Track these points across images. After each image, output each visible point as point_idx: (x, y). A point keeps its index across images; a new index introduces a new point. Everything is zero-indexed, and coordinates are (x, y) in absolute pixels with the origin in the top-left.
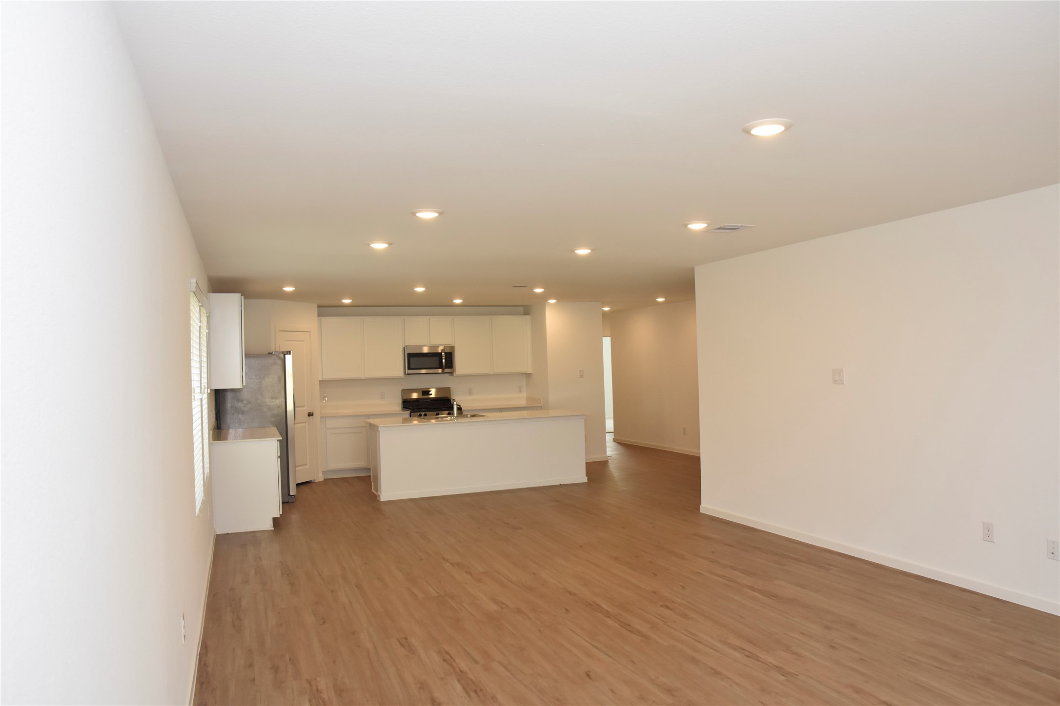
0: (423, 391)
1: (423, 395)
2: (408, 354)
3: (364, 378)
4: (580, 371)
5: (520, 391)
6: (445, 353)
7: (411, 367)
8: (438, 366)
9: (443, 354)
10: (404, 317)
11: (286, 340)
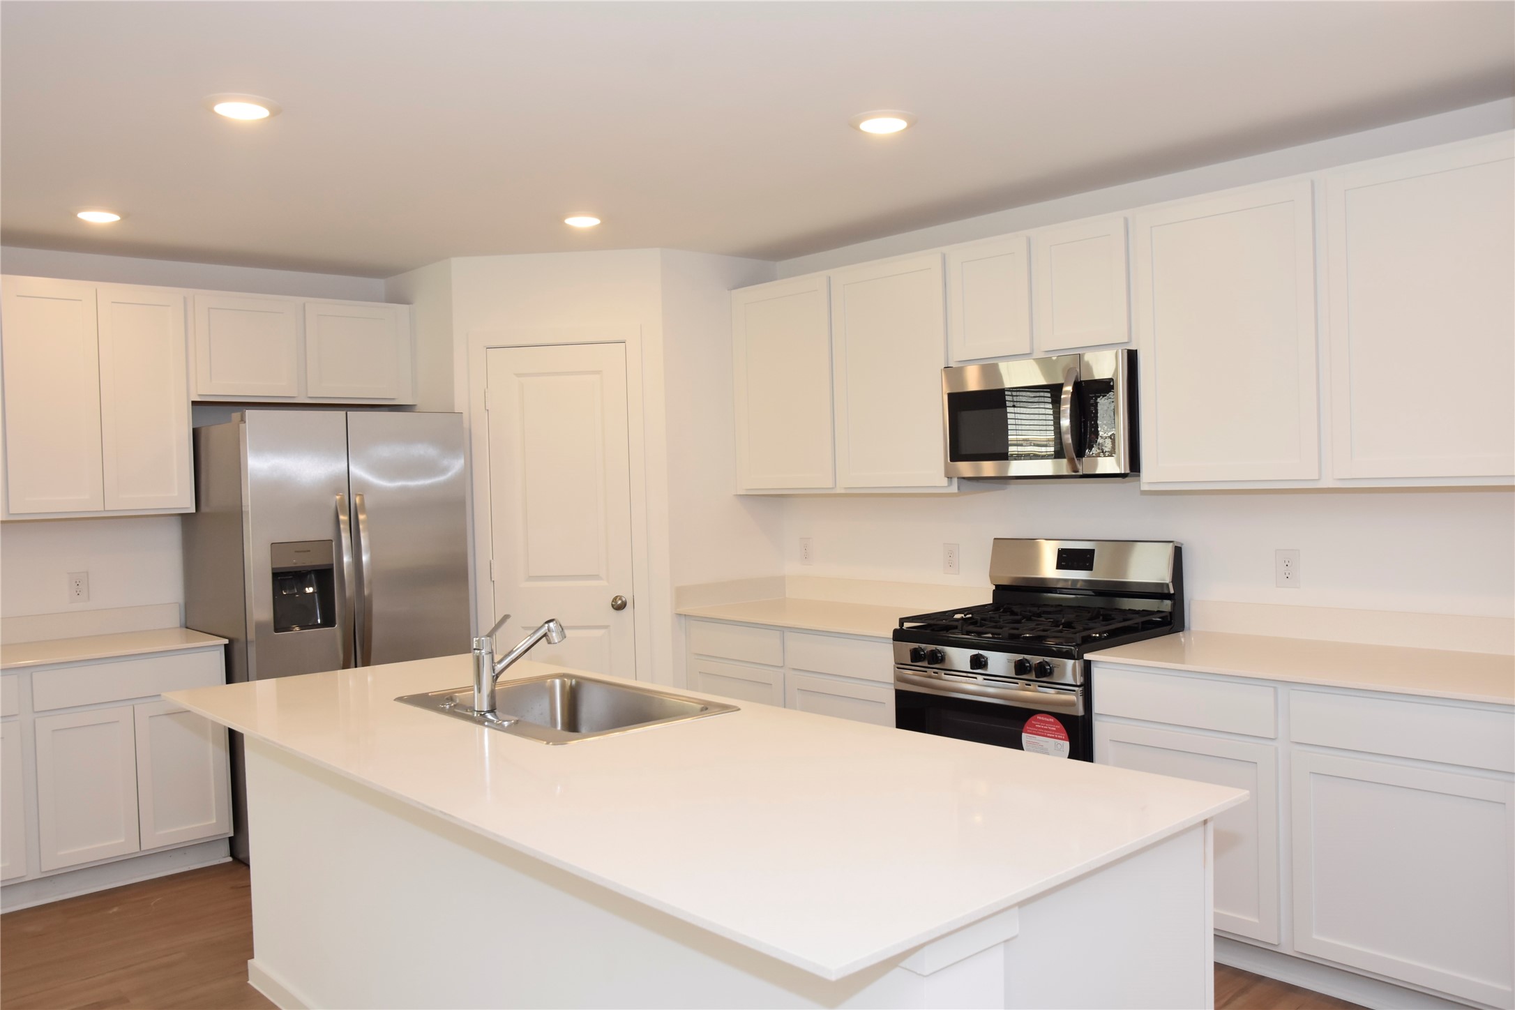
1: (1059, 566)
2: (951, 397)
7: (963, 451)
9: (1067, 392)
10: (945, 249)
11: (518, 375)
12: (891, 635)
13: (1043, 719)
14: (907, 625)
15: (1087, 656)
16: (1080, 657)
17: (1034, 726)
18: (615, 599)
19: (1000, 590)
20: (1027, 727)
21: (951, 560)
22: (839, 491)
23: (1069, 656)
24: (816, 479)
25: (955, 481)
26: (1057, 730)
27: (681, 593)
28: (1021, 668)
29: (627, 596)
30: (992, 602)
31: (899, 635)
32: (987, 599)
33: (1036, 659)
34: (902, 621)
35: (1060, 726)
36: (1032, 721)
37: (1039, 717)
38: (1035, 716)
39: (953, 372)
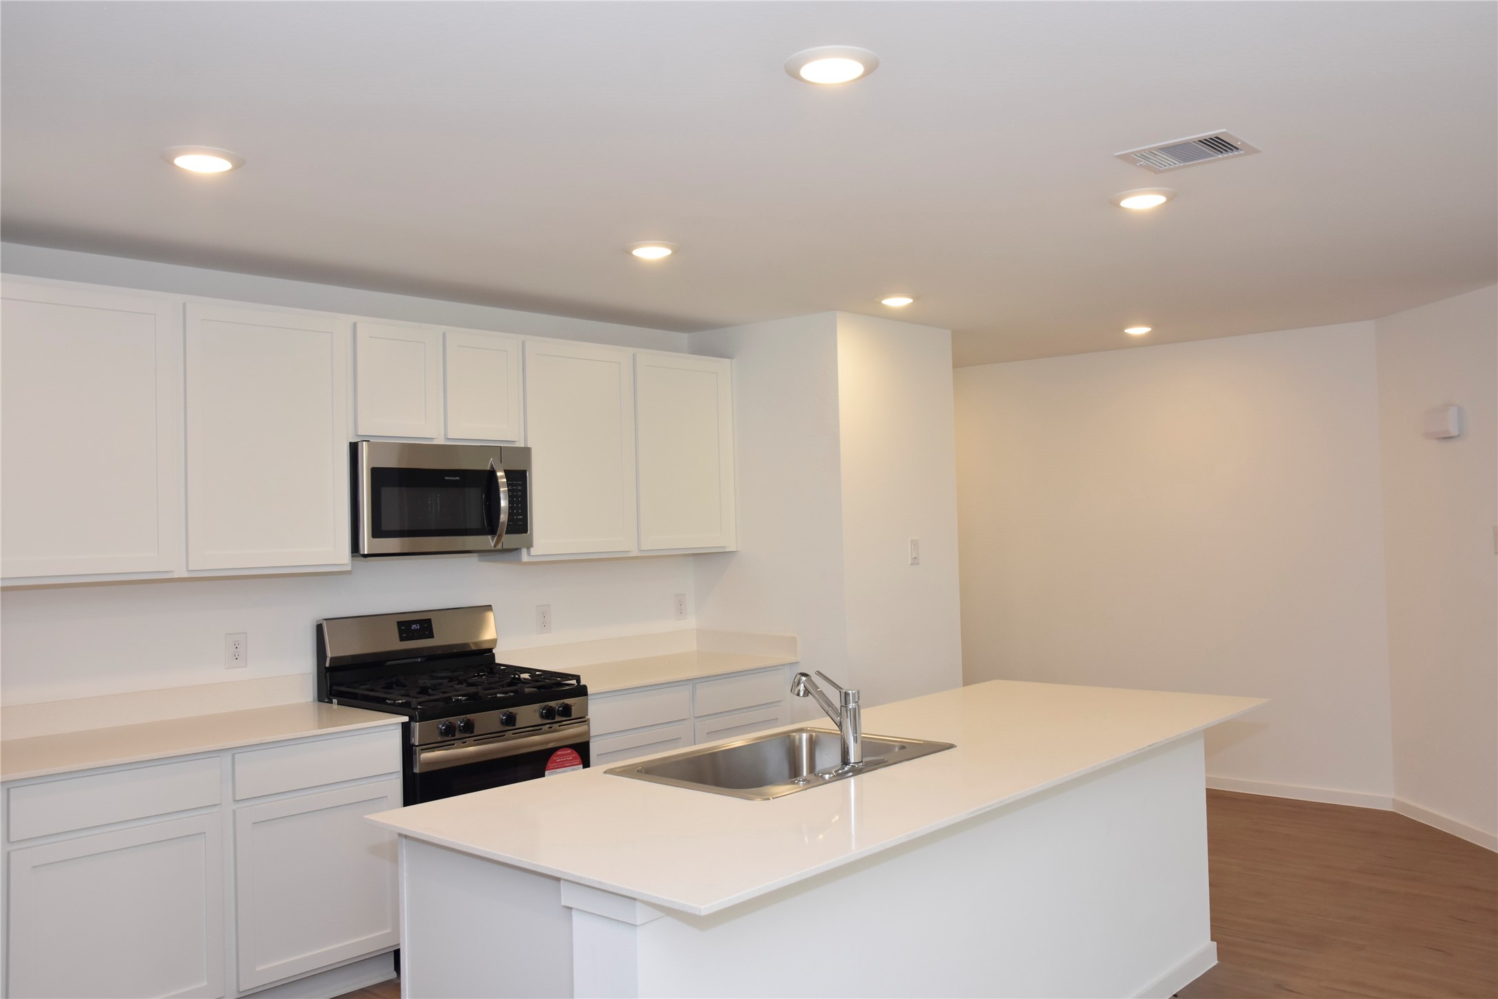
0: (400, 624)
1: (402, 639)
2: (376, 473)
3: (185, 575)
4: (912, 541)
5: (681, 611)
6: (506, 472)
7: (384, 527)
8: (474, 523)
9: (502, 477)
13: (562, 753)
17: (555, 761)
20: (549, 765)
26: (574, 758)
35: (575, 754)
36: (554, 758)
37: (559, 753)
38: (555, 753)
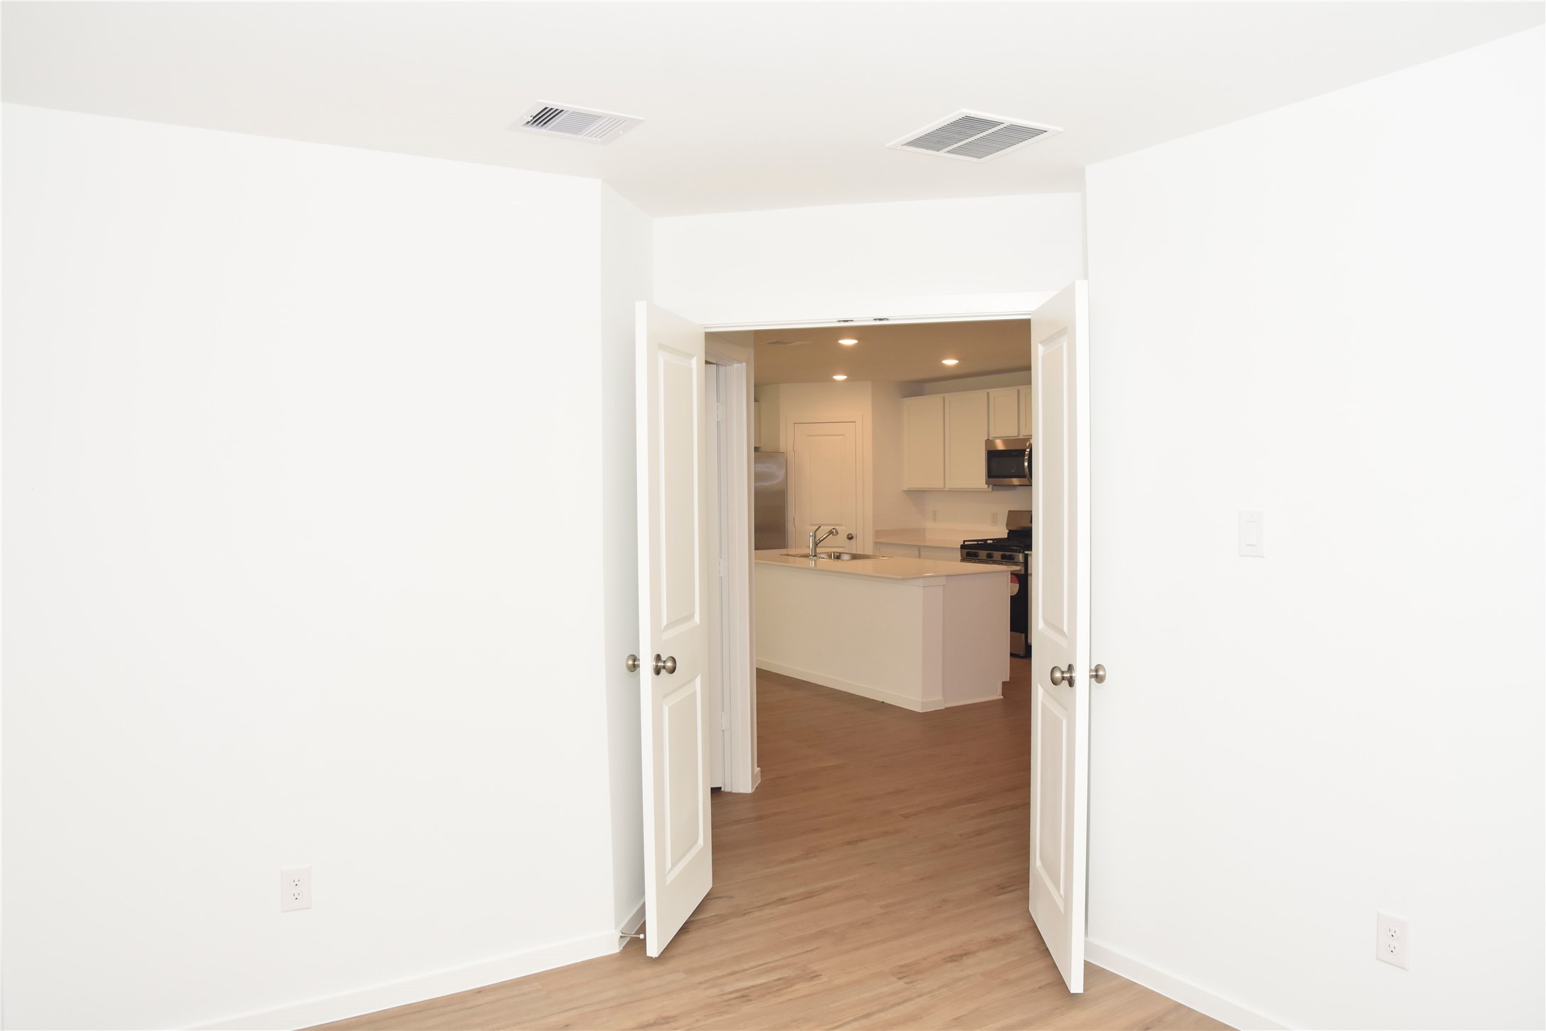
7: (992, 474)
10: (988, 390)
11: (808, 436)
12: (960, 547)
14: (966, 543)
15: (1026, 552)
16: (1023, 552)
18: (848, 535)
19: (1010, 533)
21: (994, 520)
22: (946, 489)
23: (1020, 552)
24: (938, 484)
25: (991, 486)
27: (878, 533)
28: (1003, 557)
29: (854, 534)
30: (1006, 537)
31: (963, 547)
32: (1005, 536)
33: (1007, 553)
34: (964, 541)
35: (1016, 578)
39: (989, 442)
